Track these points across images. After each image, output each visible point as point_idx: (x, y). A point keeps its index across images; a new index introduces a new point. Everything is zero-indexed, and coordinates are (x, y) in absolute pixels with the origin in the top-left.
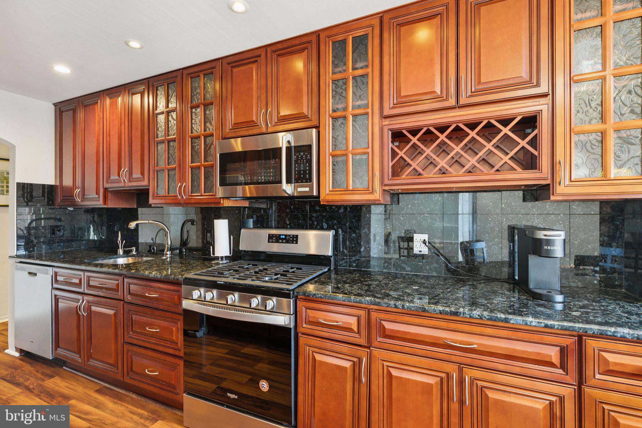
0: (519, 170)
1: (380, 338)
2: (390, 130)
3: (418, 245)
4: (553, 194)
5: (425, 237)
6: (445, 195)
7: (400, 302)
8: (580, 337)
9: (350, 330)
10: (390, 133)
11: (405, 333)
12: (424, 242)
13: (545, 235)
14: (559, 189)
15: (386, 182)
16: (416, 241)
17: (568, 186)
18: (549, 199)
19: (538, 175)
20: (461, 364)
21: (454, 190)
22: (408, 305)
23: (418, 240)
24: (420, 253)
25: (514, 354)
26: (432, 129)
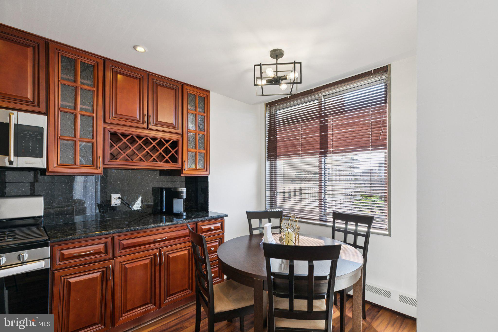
0: (172, 163)
1: (120, 251)
2: (109, 132)
3: (115, 201)
4: (182, 174)
5: (119, 195)
6: (130, 171)
7: (133, 228)
8: (196, 223)
9: (100, 253)
10: (109, 133)
11: (135, 243)
12: (119, 198)
13: (181, 190)
14: (184, 172)
15: (107, 162)
16: (114, 198)
17: (187, 171)
18: (181, 175)
19: (178, 166)
20: (160, 248)
21: (135, 169)
22: (137, 228)
23: (115, 197)
24: (116, 205)
25: (179, 236)
26: (134, 136)
